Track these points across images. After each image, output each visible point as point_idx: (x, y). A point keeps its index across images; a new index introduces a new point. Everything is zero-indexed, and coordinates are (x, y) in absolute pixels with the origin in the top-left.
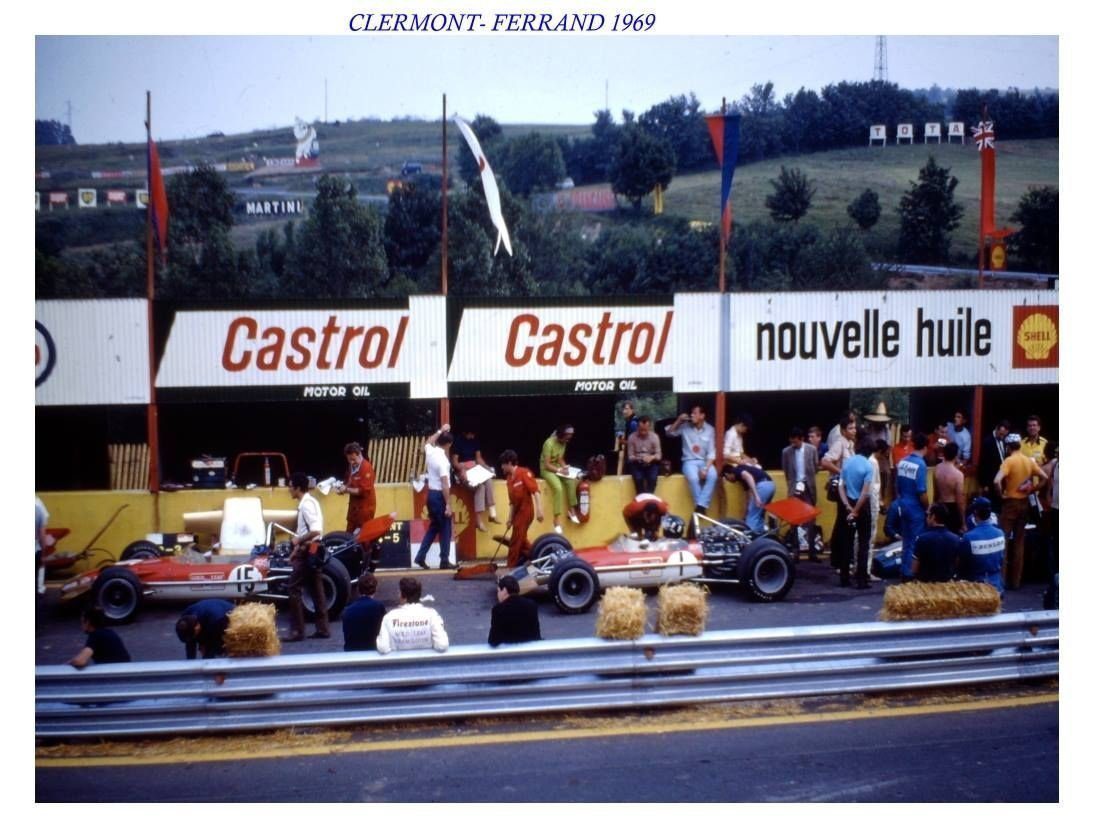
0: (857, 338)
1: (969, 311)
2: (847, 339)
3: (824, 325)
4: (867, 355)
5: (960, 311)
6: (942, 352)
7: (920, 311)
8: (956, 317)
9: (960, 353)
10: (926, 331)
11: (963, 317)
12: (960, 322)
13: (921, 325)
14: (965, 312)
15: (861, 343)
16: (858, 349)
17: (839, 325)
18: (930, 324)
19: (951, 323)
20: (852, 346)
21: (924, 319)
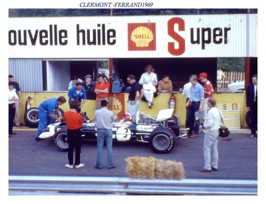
0: (46, 36)
1: (104, 26)
2: (41, 37)
3: (29, 31)
4: (51, 44)
5: (99, 25)
6: (89, 43)
7: (78, 26)
8: (97, 28)
9: (99, 43)
10: (81, 34)
11: (101, 28)
12: (99, 31)
13: (78, 31)
14: (101, 26)
15: (49, 39)
16: (47, 42)
17: (37, 31)
18: (83, 31)
19: (94, 31)
20: (44, 40)
21: (80, 29)
